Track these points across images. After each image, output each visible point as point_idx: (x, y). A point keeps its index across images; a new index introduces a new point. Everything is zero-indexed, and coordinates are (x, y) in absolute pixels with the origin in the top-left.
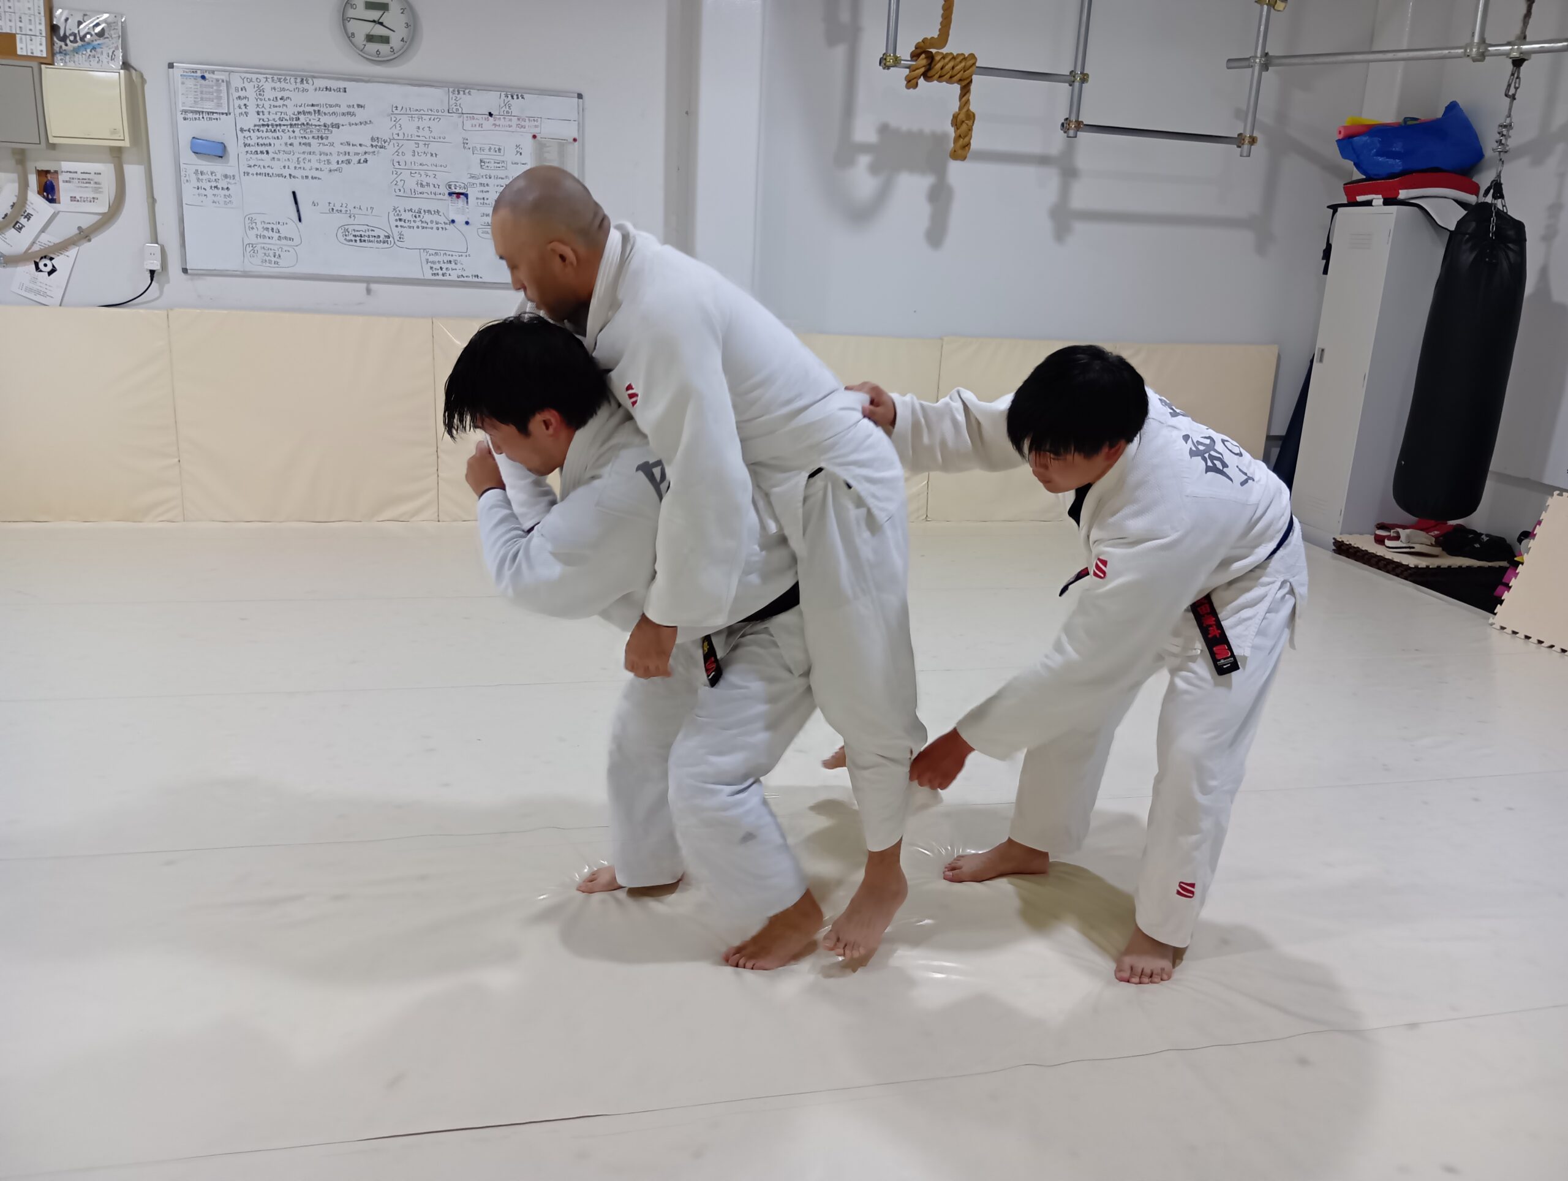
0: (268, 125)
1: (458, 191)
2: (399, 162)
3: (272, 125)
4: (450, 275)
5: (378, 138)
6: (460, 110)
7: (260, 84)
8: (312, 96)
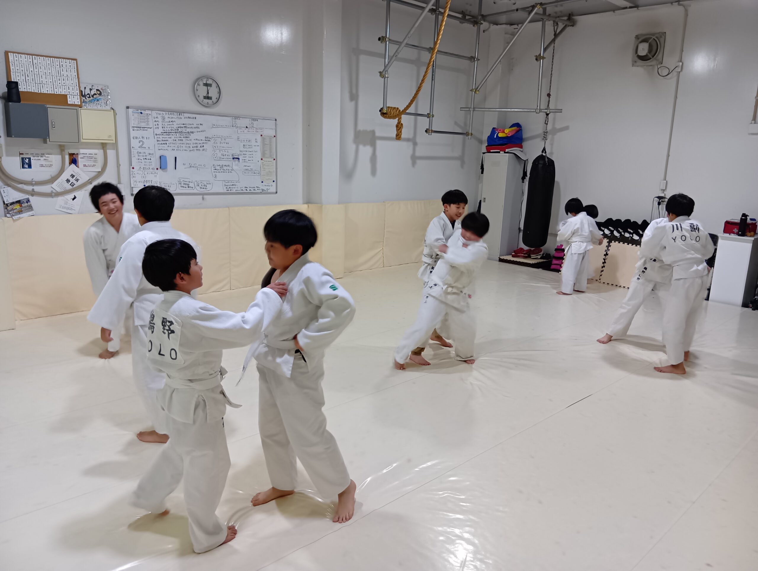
0: (166, 132)
1: (236, 157)
2: (215, 147)
3: (168, 132)
4: (233, 190)
5: (207, 137)
6: (236, 125)
7: (164, 116)
8: (183, 120)
